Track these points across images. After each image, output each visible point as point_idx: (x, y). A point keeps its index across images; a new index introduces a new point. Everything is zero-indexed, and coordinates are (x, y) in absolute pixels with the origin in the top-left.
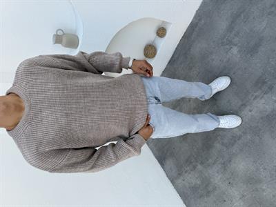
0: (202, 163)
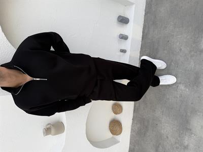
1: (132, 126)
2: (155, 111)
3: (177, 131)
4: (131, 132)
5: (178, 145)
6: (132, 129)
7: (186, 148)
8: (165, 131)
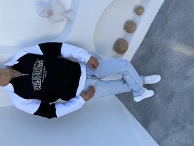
0: (191, 123)
1: (137, 51)
2: (170, 38)
3: (185, 62)
4: (133, 57)
5: (179, 75)
6: (135, 54)
7: (187, 78)
8: (172, 60)
